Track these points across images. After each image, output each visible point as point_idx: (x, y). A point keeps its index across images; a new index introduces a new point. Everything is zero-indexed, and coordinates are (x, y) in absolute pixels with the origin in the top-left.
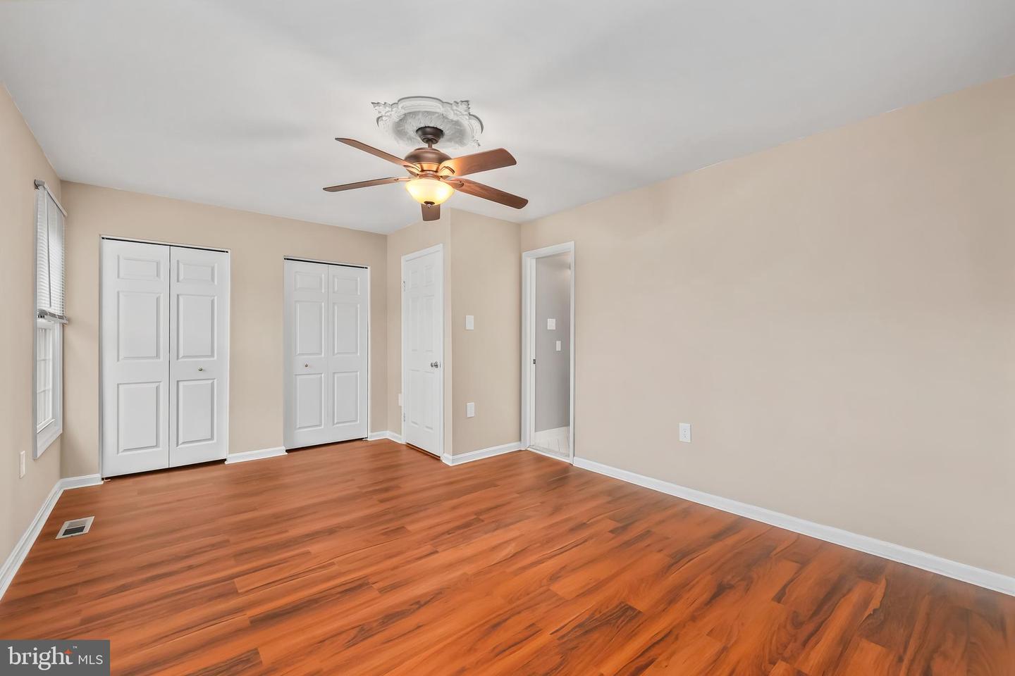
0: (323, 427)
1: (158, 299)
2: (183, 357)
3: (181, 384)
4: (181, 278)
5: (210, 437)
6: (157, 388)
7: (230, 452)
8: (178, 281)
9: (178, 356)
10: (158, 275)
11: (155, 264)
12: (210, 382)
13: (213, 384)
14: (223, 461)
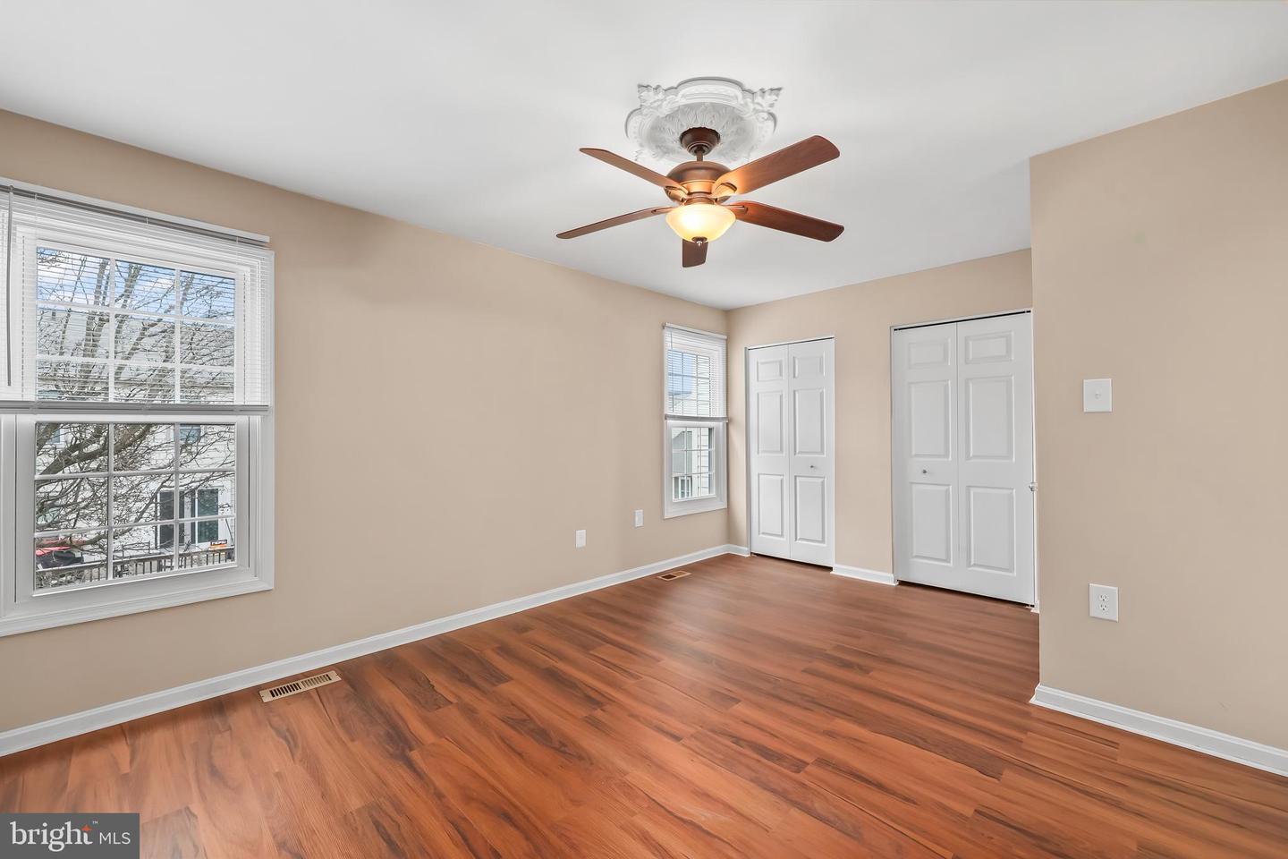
0: (951, 565)
1: (781, 397)
2: (800, 453)
3: (798, 479)
4: (796, 375)
5: (820, 539)
6: (782, 481)
7: (836, 562)
8: (794, 377)
9: (795, 451)
10: (781, 374)
11: (778, 364)
12: (821, 480)
13: (823, 483)
14: (831, 569)
